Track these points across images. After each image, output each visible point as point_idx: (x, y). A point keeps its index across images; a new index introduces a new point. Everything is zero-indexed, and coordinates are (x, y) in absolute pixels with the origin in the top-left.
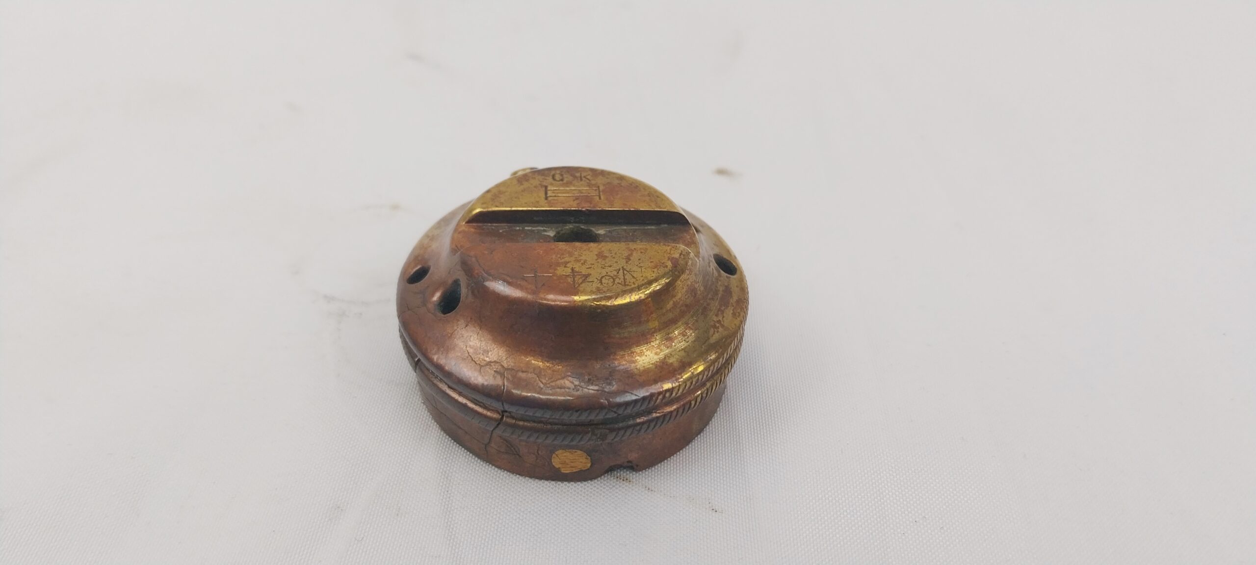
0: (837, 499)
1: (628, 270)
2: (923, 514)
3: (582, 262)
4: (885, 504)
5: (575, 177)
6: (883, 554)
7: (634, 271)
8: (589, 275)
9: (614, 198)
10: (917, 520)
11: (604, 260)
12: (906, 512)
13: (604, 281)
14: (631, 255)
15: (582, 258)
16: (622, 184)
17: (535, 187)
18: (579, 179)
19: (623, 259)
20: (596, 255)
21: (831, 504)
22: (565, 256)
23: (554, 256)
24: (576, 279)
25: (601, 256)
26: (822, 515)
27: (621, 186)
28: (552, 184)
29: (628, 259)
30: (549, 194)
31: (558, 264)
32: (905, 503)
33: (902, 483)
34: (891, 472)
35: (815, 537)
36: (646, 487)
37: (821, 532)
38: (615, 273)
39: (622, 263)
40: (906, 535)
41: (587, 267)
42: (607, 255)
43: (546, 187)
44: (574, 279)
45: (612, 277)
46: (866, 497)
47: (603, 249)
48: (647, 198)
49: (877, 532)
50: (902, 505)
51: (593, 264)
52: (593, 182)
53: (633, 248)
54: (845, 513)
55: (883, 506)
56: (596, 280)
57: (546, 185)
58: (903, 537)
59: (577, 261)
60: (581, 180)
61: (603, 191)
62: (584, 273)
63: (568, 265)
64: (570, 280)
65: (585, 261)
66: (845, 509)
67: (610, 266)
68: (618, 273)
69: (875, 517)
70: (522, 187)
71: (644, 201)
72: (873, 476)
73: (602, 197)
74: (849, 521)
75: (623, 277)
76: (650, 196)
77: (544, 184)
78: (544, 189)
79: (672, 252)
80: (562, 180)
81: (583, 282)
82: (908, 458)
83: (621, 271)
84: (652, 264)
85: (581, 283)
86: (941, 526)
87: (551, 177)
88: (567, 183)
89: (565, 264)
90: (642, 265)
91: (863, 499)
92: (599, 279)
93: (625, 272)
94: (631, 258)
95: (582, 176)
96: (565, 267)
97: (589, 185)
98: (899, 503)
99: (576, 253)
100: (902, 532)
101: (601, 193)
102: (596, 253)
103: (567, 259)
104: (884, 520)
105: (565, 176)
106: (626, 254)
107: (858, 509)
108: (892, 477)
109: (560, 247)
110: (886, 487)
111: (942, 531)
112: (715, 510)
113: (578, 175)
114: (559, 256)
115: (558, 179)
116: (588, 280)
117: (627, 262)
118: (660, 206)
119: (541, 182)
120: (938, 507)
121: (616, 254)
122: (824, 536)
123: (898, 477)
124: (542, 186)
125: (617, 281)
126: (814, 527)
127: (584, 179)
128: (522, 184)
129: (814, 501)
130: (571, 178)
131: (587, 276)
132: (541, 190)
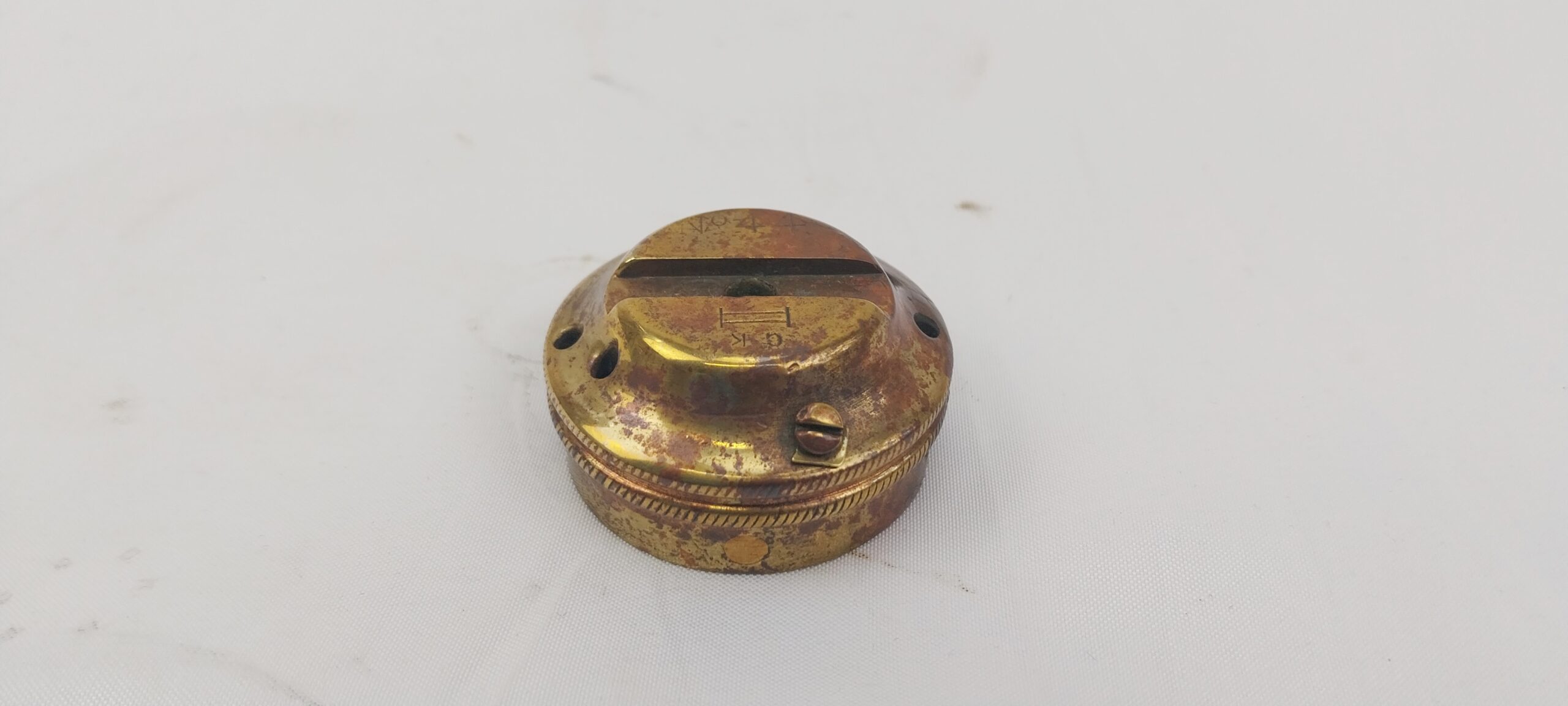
0: (1108, 577)
1: (696, 231)
2: (1209, 592)
3: (745, 238)
4: (1165, 580)
5: (751, 339)
6: (1162, 638)
7: (690, 229)
8: (738, 226)
9: (703, 310)
10: (1202, 598)
11: (721, 240)
12: (1190, 590)
13: (723, 221)
14: (691, 245)
15: (745, 242)
16: (691, 330)
17: (804, 325)
18: (747, 337)
19: (700, 241)
20: (729, 245)
21: (1100, 583)
22: (764, 243)
23: (775, 243)
24: (752, 222)
25: (725, 244)
26: (1091, 597)
27: (692, 327)
28: (782, 329)
29: (695, 241)
30: (784, 318)
31: (770, 235)
32: (1188, 579)
33: (1184, 557)
34: (1171, 544)
35: (1082, 622)
36: (885, 563)
37: (1089, 616)
38: (710, 228)
39: (701, 237)
40: (1190, 615)
41: (739, 234)
42: (718, 245)
43: (789, 325)
44: (754, 222)
45: (714, 224)
46: (1142, 573)
47: (722, 250)
48: (662, 311)
49: (1154, 612)
50: (1184, 582)
51: (733, 236)
52: (729, 332)
53: (688, 252)
54: (1118, 593)
55: (1162, 582)
56: (731, 221)
57: (789, 328)
58: (1186, 618)
59: (750, 239)
60: (744, 335)
61: (715, 321)
62: (744, 229)
63: (760, 235)
64: (758, 221)
65: (742, 238)
66: (1117, 588)
67: (715, 234)
68: (707, 228)
69: (1153, 596)
70: (820, 325)
71: (665, 308)
72: (1150, 549)
73: (718, 311)
74: (1122, 602)
75: (703, 224)
76: (657, 314)
77: (791, 329)
78: (792, 322)
79: (645, 249)
80: (768, 335)
81: (744, 220)
82: (1192, 528)
83: (704, 230)
84: (669, 236)
85: (746, 218)
86: (1230, 605)
87: (784, 339)
88: (763, 330)
89: (763, 236)
90: (681, 236)
91: (1139, 576)
92: (727, 223)
93: (699, 229)
94: (691, 242)
95: (742, 341)
96: (763, 233)
97: (733, 328)
98: (1180, 579)
99: (752, 246)
100: (1185, 612)
101: (719, 316)
102: (729, 246)
103: (760, 241)
104: (1164, 599)
105: (765, 341)
106: (696, 246)
107: (1132, 587)
108: (1172, 549)
109: (769, 252)
110: (1166, 561)
111: (1231, 610)
112: (965, 589)
113: (748, 343)
114: (770, 244)
115: (775, 336)
116: (739, 222)
117: (697, 238)
118: (647, 301)
119: (796, 332)
120: (1227, 583)
121: (708, 246)
122: (1093, 619)
123: (1180, 549)
124: (794, 326)
125: (709, 221)
126: (1081, 611)
127: (741, 338)
128: (820, 328)
129: (1081, 581)
130: (758, 338)
131: (740, 225)
132: (795, 321)
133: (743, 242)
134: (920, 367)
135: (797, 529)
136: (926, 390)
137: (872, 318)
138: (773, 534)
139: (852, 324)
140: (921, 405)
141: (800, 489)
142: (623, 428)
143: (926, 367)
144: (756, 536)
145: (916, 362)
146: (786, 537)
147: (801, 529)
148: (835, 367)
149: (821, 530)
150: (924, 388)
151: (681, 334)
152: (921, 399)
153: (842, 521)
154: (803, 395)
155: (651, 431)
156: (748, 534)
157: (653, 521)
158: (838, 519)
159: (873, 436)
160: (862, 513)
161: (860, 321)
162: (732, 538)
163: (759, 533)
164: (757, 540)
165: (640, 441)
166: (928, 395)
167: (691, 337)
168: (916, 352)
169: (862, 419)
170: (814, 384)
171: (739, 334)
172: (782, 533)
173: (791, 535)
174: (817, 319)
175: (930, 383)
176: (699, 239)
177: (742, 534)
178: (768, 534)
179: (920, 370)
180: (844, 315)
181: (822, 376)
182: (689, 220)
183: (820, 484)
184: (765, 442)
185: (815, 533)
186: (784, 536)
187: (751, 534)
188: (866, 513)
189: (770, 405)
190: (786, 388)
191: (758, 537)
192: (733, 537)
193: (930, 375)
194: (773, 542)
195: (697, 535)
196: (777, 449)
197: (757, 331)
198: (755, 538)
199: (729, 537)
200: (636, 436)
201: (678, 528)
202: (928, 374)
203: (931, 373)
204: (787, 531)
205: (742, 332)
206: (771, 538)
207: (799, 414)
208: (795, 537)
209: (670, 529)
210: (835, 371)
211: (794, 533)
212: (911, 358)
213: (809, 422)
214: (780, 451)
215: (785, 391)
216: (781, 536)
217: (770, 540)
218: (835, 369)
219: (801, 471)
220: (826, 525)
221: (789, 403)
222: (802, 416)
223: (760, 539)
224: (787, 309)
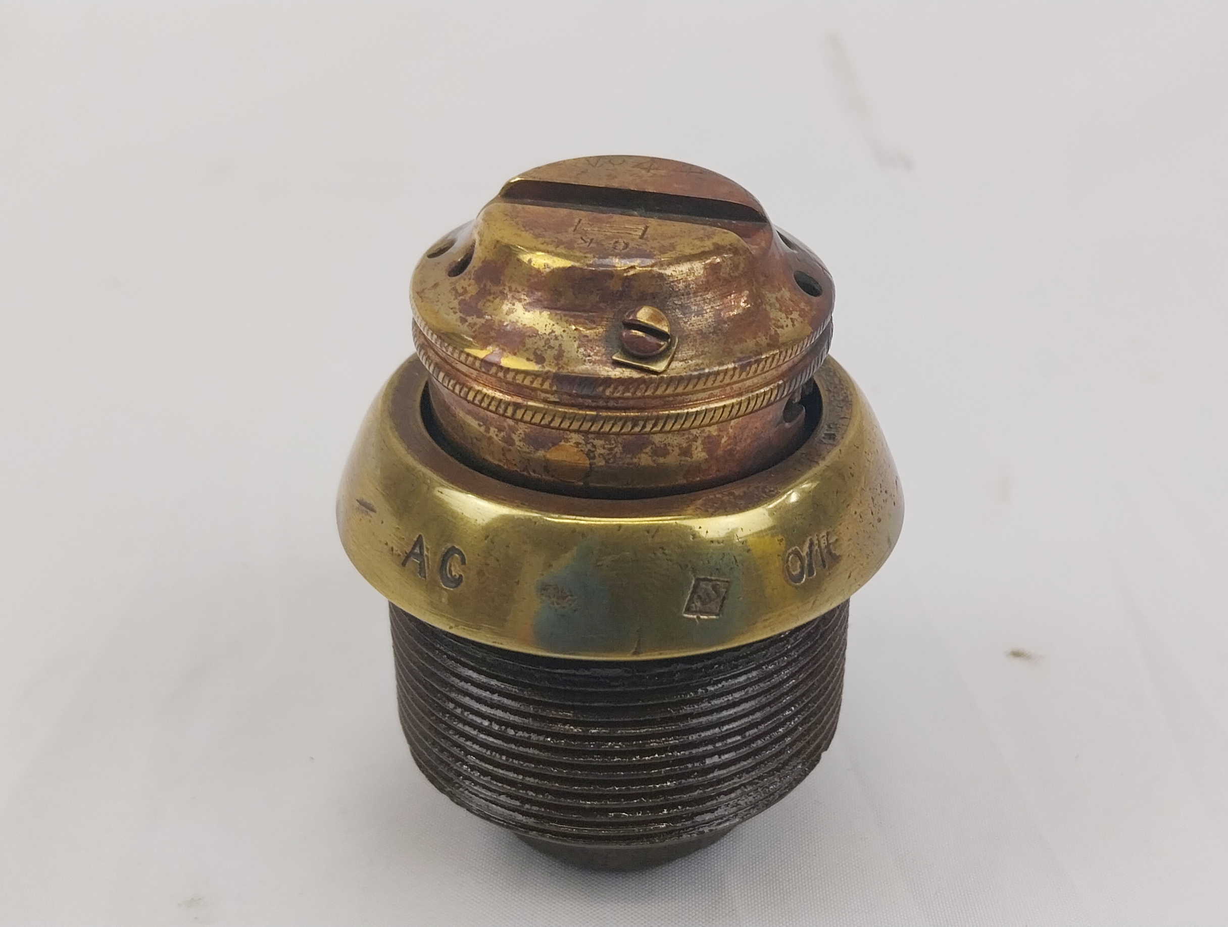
3: (635, 175)
5: (597, 243)
7: (585, 165)
8: (633, 167)
9: (563, 218)
11: (611, 174)
13: (620, 162)
15: (634, 178)
16: (543, 230)
17: (657, 239)
18: (594, 241)
19: (589, 173)
22: (652, 181)
24: (649, 166)
25: (612, 177)
27: (545, 228)
28: (633, 239)
29: (584, 172)
30: (640, 232)
31: (661, 176)
38: (605, 165)
39: (592, 170)
41: (631, 172)
43: (641, 238)
44: (651, 166)
45: (610, 163)
51: (624, 172)
52: (579, 236)
56: (629, 163)
57: (640, 240)
59: (640, 176)
60: (592, 239)
61: (570, 227)
62: (638, 169)
63: (652, 175)
65: (632, 175)
67: (607, 170)
68: (602, 165)
73: (577, 220)
77: (642, 241)
78: (646, 236)
80: (616, 242)
81: (642, 163)
83: (597, 166)
85: (645, 163)
87: (630, 246)
88: (612, 238)
89: (654, 176)
90: (573, 168)
93: (594, 165)
94: (580, 173)
95: (587, 244)
96: (655, 174)
97: (584, 233)
99: (638, 183)
101: (576, 224)
103: (650, 179)
105: (611, 245)
106: (584, 176)
113: (593, 244)
114: (658, 182)
115: (623, 243)
116: (636, 164)
118: (512, 206)
119: (646, 244)
121: (595, 177)
124: (646, 239)
127: (589, 241)
128: (672, 244)
130: (605, 243)
131: (636, 166)
132: (649, 236)
133: (631, 178)
134: (781, 310)
135: (619, 445)
136: (779, 331)
137: (730, 245)
138: (594, 446)
139: (705, 245)
140: (768, 341)
141: (615, 388)
142: (461, 317)
143: (788, 312)
144: (577, 447)
145: (778, 306)
146: (608, 454)
147: (623, 447)
148: (676, 279)
149: (647, 453)
150: (778, 328)
151: (532, 231)
152: (771, 336)
153: (670, 448)
154: (638, 300)
155: (485, 320)
156: (569, 444)
157: (481, 424)
158: (665, 445)
159: (705, 354)
160: (694, 447)
161: (714, 244)
162: (553, 446)
163: (580, 444)
164: (578, 451)
165: (472, 328)
166: (780, 335)
167: (540, 234)
168: (782, 297)
169: (698, 337)
170: (650, 291)
171: (588, 238)
172: (604, 448)
173: (614, 452)
174: (672, 237)
175: (787, 326)
176: (589, 171)
177: (562, 443)
178: (589, 446)
179: (780, 313)
180: (702, 238)
181: (660, 285)
182: (588, 159)
183: (637, 388)
184: (591, 341)
185: (639, 455)
186: (606, 452)
187: (572, 444)
188: (700, 449)
189: (601, 305)
190: (621, 289)
191: (579, 449)
192: (554, 444)
193: (790, 320)
194: (594, 458)
195: (520, 441)
196: (601, 348)
197: (606, 239)
198: (576, 450)
199: (550, 445)
200: (470, 323)
201: (503, 431)
202: (787, 318)
203: (791, 319)
204: (609, 446)
205: (591, 237)
206: (593, 452)
207: (627, 314)
208: (618, 455)
209: (496, 433)
210: (676, 283)
211: (616, 450)
212: (773, 300)
213: (634, 322)
214: (604, 350)
215: (619, 293)
216: (602, 451)
217: (592, 455)
218: (676, 281)
219: (619, 369)
220: (652, 448)
221: (621, 306)
222: (629, 316)
223: (582, 451)
224: (646, 228)
